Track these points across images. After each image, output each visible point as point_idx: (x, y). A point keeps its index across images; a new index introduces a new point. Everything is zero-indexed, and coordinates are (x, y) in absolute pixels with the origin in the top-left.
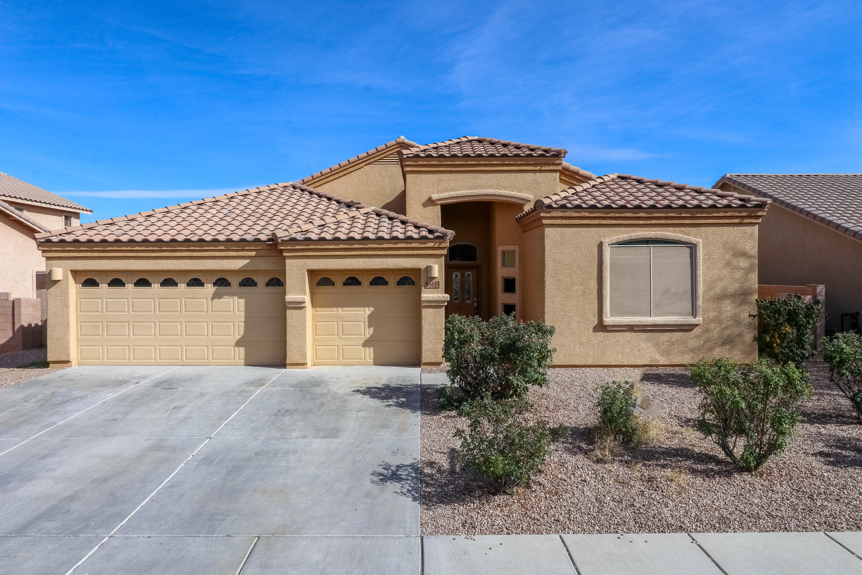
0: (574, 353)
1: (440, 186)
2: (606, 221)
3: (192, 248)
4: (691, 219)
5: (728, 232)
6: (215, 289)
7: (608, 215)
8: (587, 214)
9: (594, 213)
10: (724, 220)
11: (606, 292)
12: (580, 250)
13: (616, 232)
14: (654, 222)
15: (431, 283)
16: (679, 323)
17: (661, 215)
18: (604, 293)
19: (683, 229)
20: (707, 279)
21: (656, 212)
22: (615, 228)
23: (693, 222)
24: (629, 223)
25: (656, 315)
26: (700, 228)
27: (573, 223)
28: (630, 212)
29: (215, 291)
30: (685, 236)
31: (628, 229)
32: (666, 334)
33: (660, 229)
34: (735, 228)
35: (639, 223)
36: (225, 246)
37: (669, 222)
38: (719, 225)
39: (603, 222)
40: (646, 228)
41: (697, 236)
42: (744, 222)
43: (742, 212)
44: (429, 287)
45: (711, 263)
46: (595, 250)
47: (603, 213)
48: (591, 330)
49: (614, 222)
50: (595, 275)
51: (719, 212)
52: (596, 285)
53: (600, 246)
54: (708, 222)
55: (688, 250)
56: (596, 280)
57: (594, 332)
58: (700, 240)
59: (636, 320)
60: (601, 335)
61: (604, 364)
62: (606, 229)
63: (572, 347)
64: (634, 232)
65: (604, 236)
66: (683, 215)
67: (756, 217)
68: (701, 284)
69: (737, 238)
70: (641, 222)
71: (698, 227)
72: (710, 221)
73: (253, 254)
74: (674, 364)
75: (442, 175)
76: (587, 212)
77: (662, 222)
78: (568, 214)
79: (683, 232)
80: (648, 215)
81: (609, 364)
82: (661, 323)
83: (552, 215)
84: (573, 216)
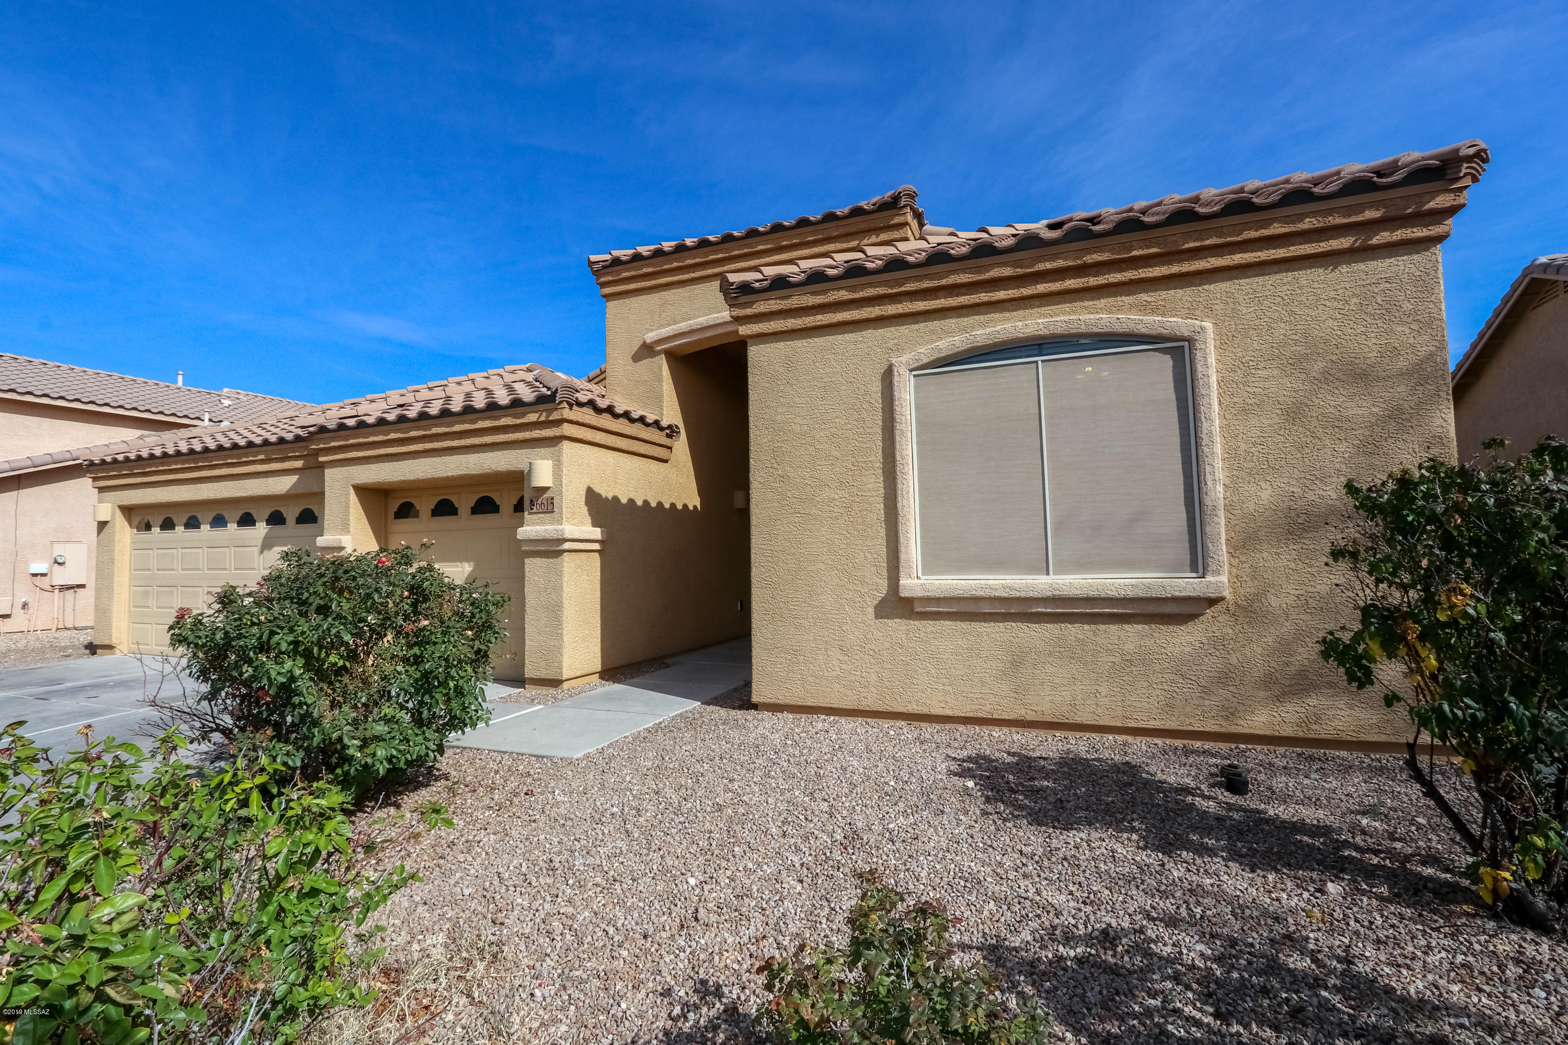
0: (826, 674)
1: (663, 316)
2: (899, 306)
3: (229, 461)
4: (1170, 263)
5: (1316, 285)
6: (266, 530)
7: (903, 289)
8: (844, 295)
9: (863, 287)
10: (1292, 248)
11: (905, 502)
12: (835, 393)
13: (933, 332)
14: (1041, 288)
15: (539, 502)
16: (1141, 594)
17: (1060, 263)
18: (899, 505)
19: (1144, 297)
20: (1243, 446)
21: (1042, 259)
22: (930, 324)
23: (1175, 269)
24: (967, 303)
25: (1063, 568)
26: (1206, 287)
27: (813, 324)
28: (964, 271)
29: (267, 533)
30: (1149, 318)
31: (966, 319)
32: (1102, 627)
33: (1067, 307)
34: (1344, 269)
35: (996, 298)
36: (266, 453)
37: (1093, 281)
38: (1276, 268)
39: (892, 309)
40: (1021, 312)
41: (1198, 312)
42: (1375, 241)
43: (1361, 208)
44: (535, 510)
45: (1254, 394)
46: (876, 387)
47: (886, 284)
48: (871, 610)
49: (921, 305)
50: (877, 458)
51: (1266, 224)
52: (882, 485)
53: (888, 375)
54: (1231, 263)
55: (1167, 362)
56: (881, 471)
57: (876, 618)
58: (1208, 325)
59: (997, 582)
60: (898, 627)
61: (911, 711)
62: (904, 330)
63: (820, 657)
64: (983, 325)
65: (899, 349)
66: (1135, 253)
67: (1428, 219)
68: (1219, 464)
69: (1355, 300)
70: (1002, 295)
71: (1200, 285)
72: (1238, 258)
73: (299, 464)
74: (1133, 724)
75: (666, 293)
76: (842, 288)
77: (1071, 283)
78: (797, 301)
79: (1145, 308)
80: (1020, 271)
81: (925, 711)
82: (1078, 592)
83: (756, 311)
84: (810, 304)
